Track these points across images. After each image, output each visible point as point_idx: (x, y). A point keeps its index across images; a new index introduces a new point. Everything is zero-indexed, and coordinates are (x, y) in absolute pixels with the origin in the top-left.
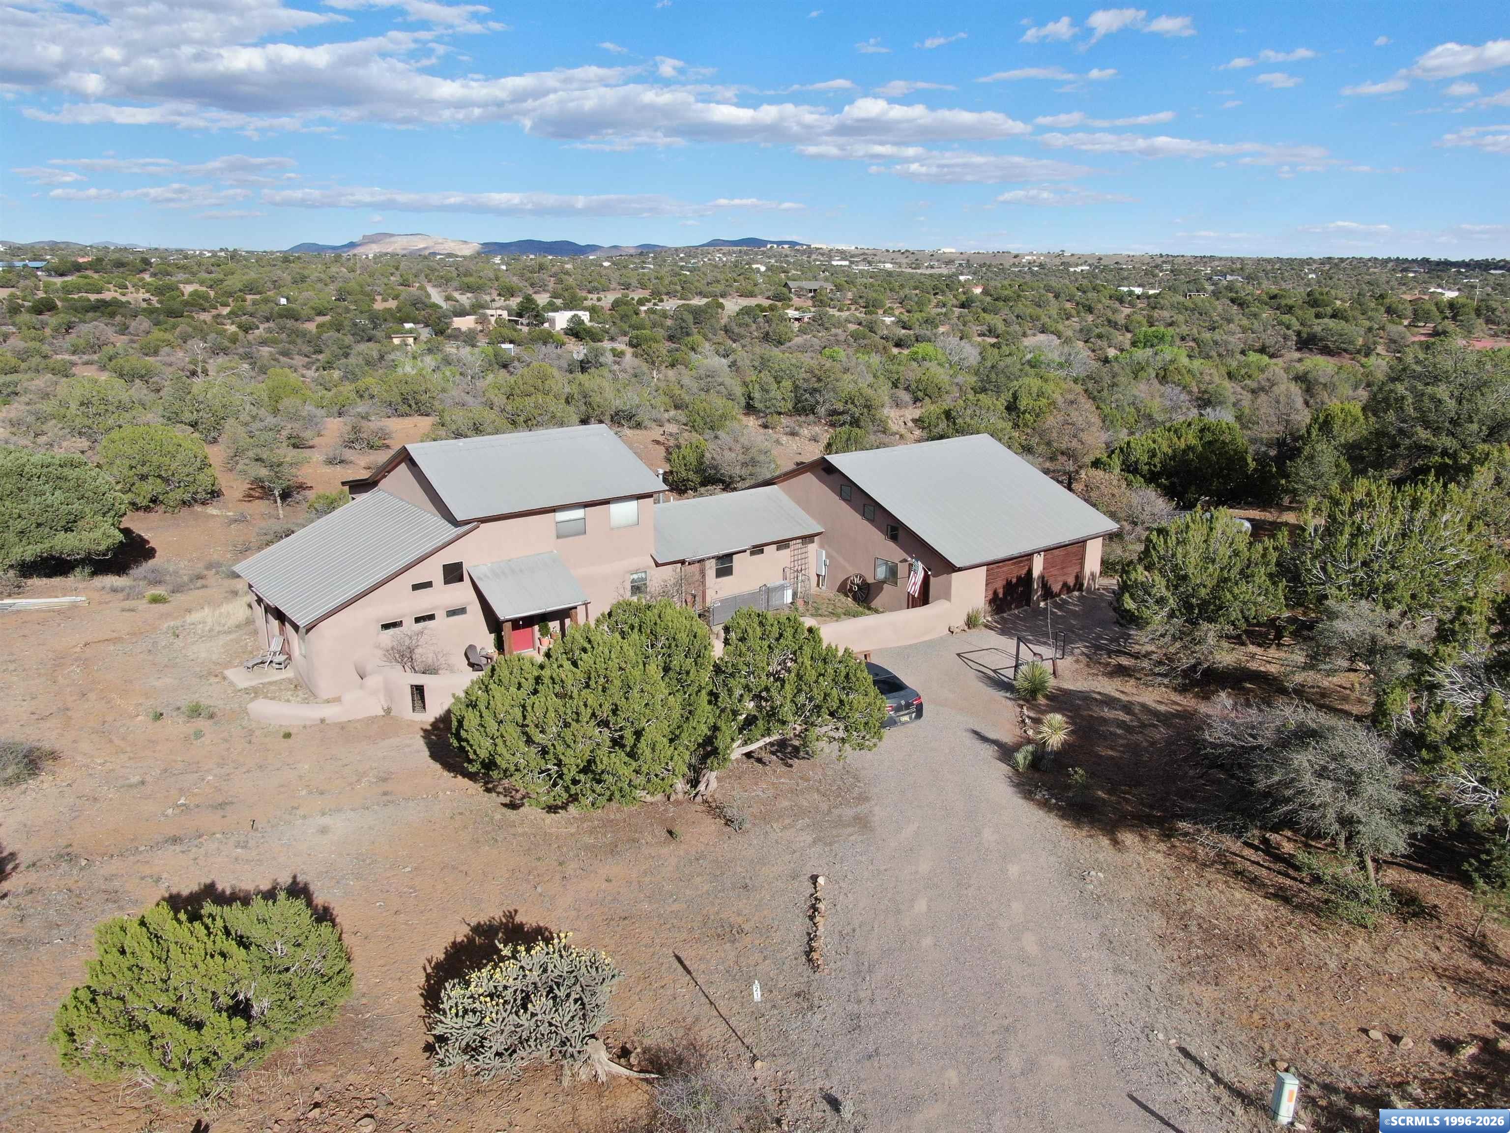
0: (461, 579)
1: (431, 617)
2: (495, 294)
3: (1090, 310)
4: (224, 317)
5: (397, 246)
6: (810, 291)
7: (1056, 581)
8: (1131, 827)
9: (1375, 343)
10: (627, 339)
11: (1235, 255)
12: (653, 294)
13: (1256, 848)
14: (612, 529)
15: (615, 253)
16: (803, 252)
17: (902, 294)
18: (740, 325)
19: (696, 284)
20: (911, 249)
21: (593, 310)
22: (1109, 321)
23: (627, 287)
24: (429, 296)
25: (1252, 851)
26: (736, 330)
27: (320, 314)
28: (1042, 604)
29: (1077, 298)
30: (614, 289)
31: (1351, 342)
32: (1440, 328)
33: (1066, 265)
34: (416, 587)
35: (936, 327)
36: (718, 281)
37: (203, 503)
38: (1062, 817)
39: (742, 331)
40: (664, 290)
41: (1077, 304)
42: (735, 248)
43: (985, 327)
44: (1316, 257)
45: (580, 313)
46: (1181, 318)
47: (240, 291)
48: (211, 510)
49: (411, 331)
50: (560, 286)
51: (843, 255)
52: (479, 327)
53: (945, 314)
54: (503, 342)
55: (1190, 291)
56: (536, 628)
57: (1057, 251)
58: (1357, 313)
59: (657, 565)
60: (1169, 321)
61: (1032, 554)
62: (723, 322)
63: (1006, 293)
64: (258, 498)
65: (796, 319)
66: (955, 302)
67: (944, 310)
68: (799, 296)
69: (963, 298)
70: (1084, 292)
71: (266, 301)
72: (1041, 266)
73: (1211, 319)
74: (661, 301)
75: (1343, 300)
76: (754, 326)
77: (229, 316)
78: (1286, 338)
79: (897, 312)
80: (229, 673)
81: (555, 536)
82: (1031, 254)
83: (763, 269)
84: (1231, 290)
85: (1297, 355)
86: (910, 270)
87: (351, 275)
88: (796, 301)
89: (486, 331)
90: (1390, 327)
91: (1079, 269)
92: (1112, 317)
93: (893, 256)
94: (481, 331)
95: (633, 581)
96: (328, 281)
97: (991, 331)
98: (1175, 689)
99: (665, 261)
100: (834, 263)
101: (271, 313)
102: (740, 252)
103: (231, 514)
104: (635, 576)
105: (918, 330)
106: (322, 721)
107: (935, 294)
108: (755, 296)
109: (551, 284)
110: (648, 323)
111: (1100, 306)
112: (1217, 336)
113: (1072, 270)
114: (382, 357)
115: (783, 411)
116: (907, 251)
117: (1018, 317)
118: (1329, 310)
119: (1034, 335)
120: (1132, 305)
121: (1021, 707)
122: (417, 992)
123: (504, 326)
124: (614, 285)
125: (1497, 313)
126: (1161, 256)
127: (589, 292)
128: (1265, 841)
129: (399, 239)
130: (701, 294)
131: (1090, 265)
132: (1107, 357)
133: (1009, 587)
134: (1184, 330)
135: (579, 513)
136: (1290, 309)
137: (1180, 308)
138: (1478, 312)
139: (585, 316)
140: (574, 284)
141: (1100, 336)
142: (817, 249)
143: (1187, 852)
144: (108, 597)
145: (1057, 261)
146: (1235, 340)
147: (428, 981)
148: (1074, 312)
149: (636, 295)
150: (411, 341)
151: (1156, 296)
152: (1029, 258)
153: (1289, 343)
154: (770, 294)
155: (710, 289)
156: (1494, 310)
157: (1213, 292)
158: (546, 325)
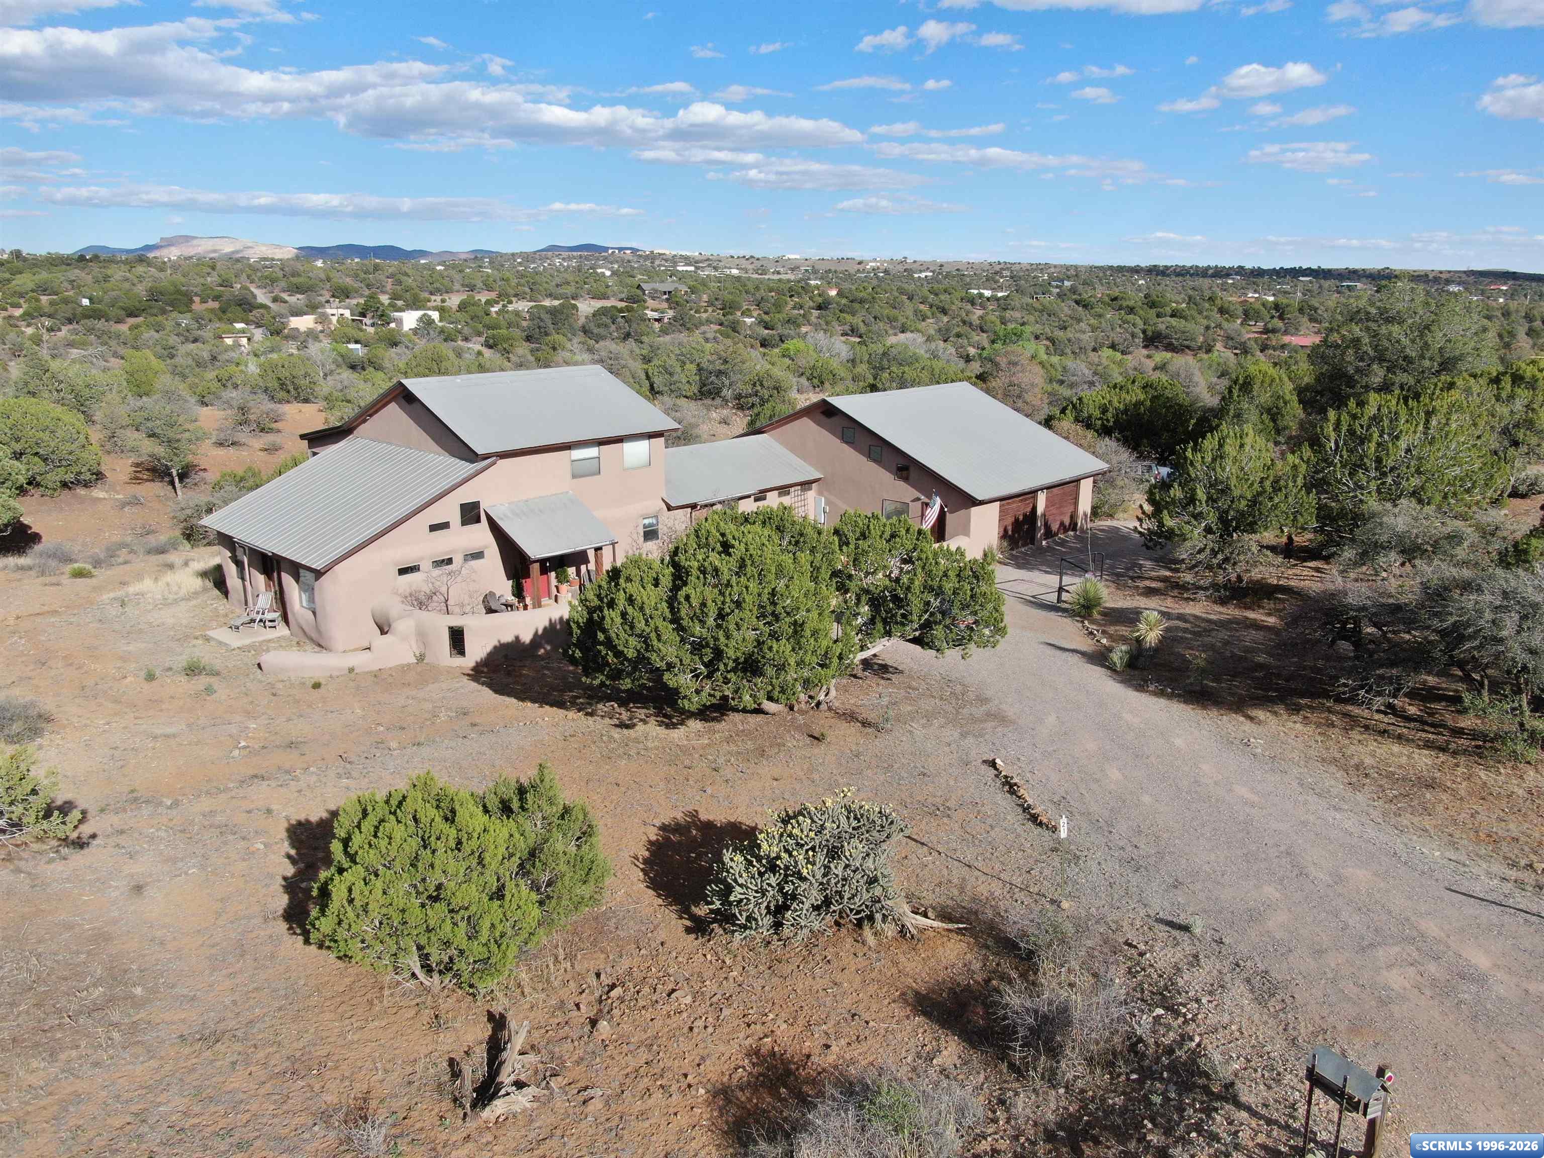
0: (478, 520)
1: (449, 561)
2: (327, 296)
3: (944, 311)
4: (17, 319)
5: (201, 248)
6: (665, 293)
7: (1055, 520)
8: (1255, 706)
9: (1214, 340)
10: (482, 339)
11: (1069, 262)
12: (499, 296)
13: (1386, 713)
14: (625, 470)
15: (445, 257)
16: (646, 258)
17: (758, 296)
18: (599, 326)
19: (545, 285)
20: (757, 256)
21: (442, 310)
22: (964, 322)
23: (472, 288)
24: (255, 297)
25: (1382, 716)
26: (596, 331)
27: (131, 315)
28: (1044, 543)
29: (930, 300)
30: (458, 291)
31: (1193, 340)
32: (1270, 326)
33: (909, 271)
34: (434, 528)
35: (799, 326)
36: (568, 283)
37: (86, 486)
38: (1185, 702)
39: (602, 331)
40: (512, 292)
41: (931, 307)
42: (575, 254)
43: (847, 328)
44: (1143, 265)
45: (430, 313)
46: (1032, 319)
47: (33, 291)
48: (98, 493)
49: (243, 331)
50: (399, 288)
51: (687, 260)
52: (320, 328)
53: (804, 316)
54: (349, 342)
55: (1036, 293)
56: (553, 574)
57: (900, 257)
58: (1195, 314)
59: (669, 508)
60: (1021, 321)
61: (1037, 491)
62: (582, 320)
63: (862, 294)
64: (147, 480)
65: (656, 320)
66: (811, 304)
67: (802, 312)
68: (653, 298)
69: (820, 300)
70: (936, 295)
71: (66, 301)
72: (886, 272)
73: (1060, 319)
74: (510, 302)
75: (1177, 302)
76: (613, 327)
77: (23, 317)
78: (1133, 336)
79: (755, 314)
80: (211, 633)
81: (569, 476)
82: (875, 260)
83: (608, 273)
84: (1074, 293)
85: (1145, 352)
86: (756, 276)
87: (162, 275)
88: (650, 302)
89: (328, 331)
90: (1225, 325)
91: (923, 275)
92: (966, 318)
93: (737, 262)
94: (322, 332)
95: (645, 526)
96: (136, 281)
97: (854, 331)
98: (1215, 602)
99: (502, 266)
100: (680, 268)
101: (74, 315)
102: (581, 257)
103: (121, 496)
104: (647, 521)
105: (780, 330)
106: (351, 670)
107: (791, 296)
108: (608, 298)
109: (389, 285)
110: (504, 323)
111: (954, 307)
112: (1070, 334)
113: (916, 276)
114: (214, 358)
115: (688, 394)
116: (752, 257)
117: (875, 318)
118: (1168, 310)
119: (895, 335)
120: (983, 307)
121: (1082, 622)
122: (642, 886)
123: (347, 326)
124: (457, 286)
125: (1319, 312)
126: (999, 263)
127: (431, 293)
128: (1390, 706)
129: (202, 242)
130: (551, 295)
131: (933, 272)
132: (968, 355)
133: (1017, 524)
134: (1038, 328)
135: (592, 452)
136: (1131, 310)
137: (1029, 309)
138: (1301, 310)
139: (435, 315)
140: (414, 285)
141: (958, 335)
142: (660, 254)
143: (1323, 721)
144: (17, 575)
145: (901, 268)
146: (1087, 338)
147: (645, 874)
148: (929, 314)
149: (483, 297)
150: (244, 341)
151: (1005, 298)
152: (873, 264)
153: (1137, 340)
154: (623, 296)
155: (560, 291)
156: (1316, 310)
157: (1058, 294)
158: (393, 325)
